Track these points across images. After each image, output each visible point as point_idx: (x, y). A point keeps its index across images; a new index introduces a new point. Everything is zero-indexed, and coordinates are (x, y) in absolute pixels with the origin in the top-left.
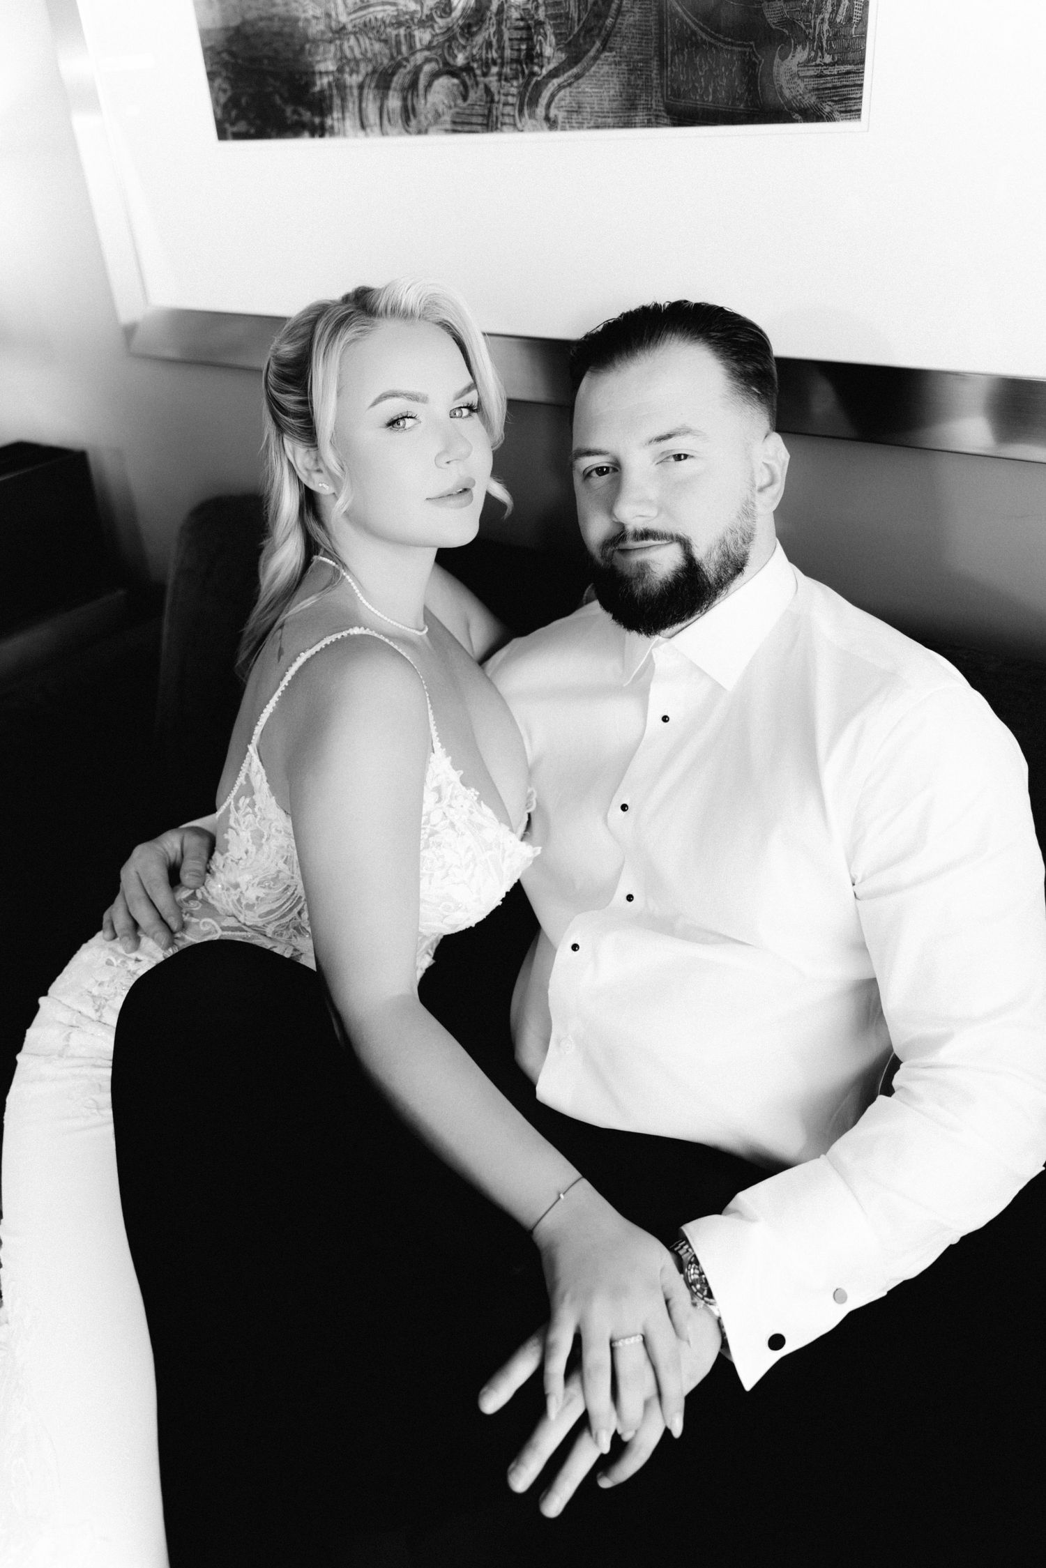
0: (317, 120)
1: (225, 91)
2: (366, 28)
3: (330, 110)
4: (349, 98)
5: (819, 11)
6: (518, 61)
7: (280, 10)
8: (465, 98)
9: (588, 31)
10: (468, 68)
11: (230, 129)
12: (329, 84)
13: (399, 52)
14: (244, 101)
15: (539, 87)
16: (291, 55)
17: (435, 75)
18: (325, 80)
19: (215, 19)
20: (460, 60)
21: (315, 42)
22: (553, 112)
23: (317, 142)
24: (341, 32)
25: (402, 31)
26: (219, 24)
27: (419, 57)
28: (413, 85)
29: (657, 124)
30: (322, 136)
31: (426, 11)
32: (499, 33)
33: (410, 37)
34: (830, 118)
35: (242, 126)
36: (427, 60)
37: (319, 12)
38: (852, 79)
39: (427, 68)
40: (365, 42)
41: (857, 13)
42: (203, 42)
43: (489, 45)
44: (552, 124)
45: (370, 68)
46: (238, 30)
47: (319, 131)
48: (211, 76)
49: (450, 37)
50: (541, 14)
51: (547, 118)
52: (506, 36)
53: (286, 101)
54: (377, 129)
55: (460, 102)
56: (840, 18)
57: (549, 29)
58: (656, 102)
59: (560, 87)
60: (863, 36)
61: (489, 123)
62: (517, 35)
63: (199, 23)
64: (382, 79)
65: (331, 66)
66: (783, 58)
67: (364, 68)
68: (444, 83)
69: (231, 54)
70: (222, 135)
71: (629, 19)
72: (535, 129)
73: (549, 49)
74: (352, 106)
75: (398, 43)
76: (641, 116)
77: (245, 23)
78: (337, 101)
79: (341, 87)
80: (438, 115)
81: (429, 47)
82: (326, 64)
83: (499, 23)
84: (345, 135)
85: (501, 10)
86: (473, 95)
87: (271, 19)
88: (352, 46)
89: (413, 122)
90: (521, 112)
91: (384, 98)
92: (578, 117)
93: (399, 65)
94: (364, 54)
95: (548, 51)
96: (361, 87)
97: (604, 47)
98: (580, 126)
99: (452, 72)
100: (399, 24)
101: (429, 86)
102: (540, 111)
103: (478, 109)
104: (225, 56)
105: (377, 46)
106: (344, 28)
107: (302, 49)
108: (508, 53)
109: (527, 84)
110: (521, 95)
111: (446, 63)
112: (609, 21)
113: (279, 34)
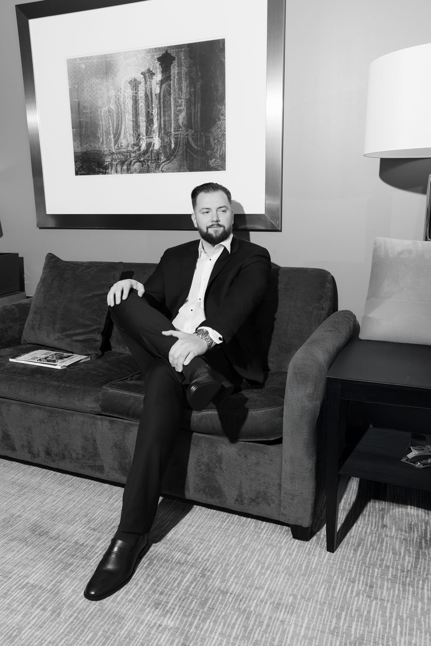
0: (104, 171)
1: (79, 165)
2: (119, 153)
3: (108, 169)
4: (113, 167)
5: (217, 153)
6: (156, 160)
7: (98, 149)
8: (142, 167)
9: (171, 155)
10: (144, 161)
11: (79, 173)
12: (108, 164)
13: (127, 158)
14: (84, 167)
15: (160, 165)
16: (99, 158)
17: (136, 162)
18: (107, 163)
19: (79, 150)
20: (142, 159)
21: (106, 155)
22: (163, 169)
23: (104, 175)
24: (113, 153)
25: (128, 154)
26: (80, 151)
27: (132, 159)
28: (130, 164)
29: (186, 172)
30: (105, 174)
31: (134, 150)
32: (151, 155)
33: (130, 155)
34: (220, 170)
35: (83, 172)
36: (134, 159)
37: (107, 150)
38: (224, 164)
39: (134, 161)
40: (119, 156)
41: (224, 153)
42: (74, 155)
43: (149, 157)
44: (163, 171)
45: (119, 161)
46: (85, 153)
47: (105, 173)
48: (76, 162)
49: (140, 155)
50: (161, 151)
51: (162, 170)
52: (153, 155)
53: (96, 167)
54: (120, 173)
55: (141, 167)
56: (221, 154)
57: (162, 154)
58: (185, 167)
59: (165, 165)
60: (225, 157)
61: (148, 171)
62: (155, 155)
63: (74, 151)
64: (122, 163)
65: (109, 160)
66: (211, 160)
67: (118, 161)
68: (138, 163)
69: (82, 157)
70: (77, 174)
71: (180, 153)
72: (159, 172)
73: (163, 158)
74: (114, 168)
75: (127, 156)
76: (182, 170)
77: (87, 151)
78: (110, 167)
79: (112, 164)
80: (136, 170)
81: (135, 157)
82: (108, 160)
83: (151, 153)
84: (111, 174)
85: (152, 150)
86: (144, 166)
87: (95, 150)
88: (115, 156)
89: (129, 171)
90: (156, 169)
91: (122, 166)
92: (168, 170)
93: (127, 160)
94: (118, 158)
95: (162, 158)
96: (117, 164)
97: (174, 158)
98: (169, 172)
99: (140, 162)
100: (128, 152)
101: (134, 164)
102: (160, 169)
103: (146, 169)
104: (81, 158)
105: (122, 156)
106: (114, 153)
107: (102, 157)
108: (153, 158)
109: (157, 164)
110: (156, 166)
111: (138, 160)
112: (176, 153)
113: (96, 153)
